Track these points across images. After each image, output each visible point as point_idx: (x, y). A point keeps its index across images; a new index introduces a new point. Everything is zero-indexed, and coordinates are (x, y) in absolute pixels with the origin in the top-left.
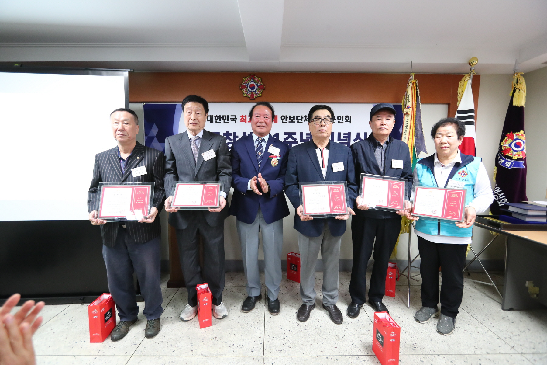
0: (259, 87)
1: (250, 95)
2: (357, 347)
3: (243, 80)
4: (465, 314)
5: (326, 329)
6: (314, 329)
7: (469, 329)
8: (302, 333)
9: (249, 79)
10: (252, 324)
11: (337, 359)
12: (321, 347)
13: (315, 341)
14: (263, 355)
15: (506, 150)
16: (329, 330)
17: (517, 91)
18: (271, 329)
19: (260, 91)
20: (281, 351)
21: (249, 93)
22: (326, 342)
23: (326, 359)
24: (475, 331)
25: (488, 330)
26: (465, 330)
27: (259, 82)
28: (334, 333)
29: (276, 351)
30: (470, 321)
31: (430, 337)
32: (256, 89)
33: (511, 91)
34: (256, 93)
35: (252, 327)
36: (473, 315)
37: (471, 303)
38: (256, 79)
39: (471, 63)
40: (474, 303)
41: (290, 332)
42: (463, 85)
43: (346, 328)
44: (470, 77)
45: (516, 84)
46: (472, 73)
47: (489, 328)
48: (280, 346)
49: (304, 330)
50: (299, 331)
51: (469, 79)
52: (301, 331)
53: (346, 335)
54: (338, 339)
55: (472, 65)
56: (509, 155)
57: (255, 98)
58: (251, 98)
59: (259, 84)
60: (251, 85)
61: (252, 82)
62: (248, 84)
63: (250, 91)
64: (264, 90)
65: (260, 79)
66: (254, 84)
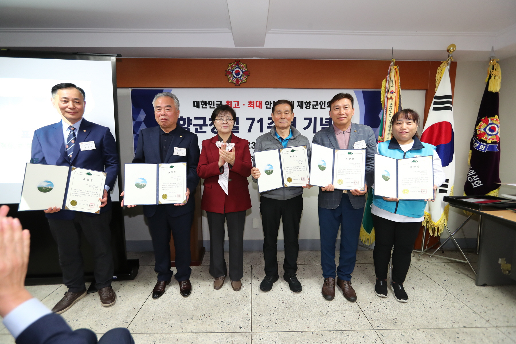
0: (245, 73)
1: (235, 81)
2: (341, 323)
3: (229, 66)
4: (441, 290)
5: (311, 306)
6: (299, 306)
7: (446, 304)
8: (288, 309)
9: (234, 65)
10: (239, 301)
11: (322, 334)
12: (307, 323)
13: (300, 318)
14: (250, 331)
15: (480, 134)
16: (313, 306)
17: (493, 77)
18: (258, 306)
19: (244, 77)
20: (268, 327)
21: (234, 79)
22: (310, 318)
23: (312, 334)
24: (451, 306)
25: (464, 304)
26: (442, 305)
27: (244, 68)
28: (318, 309)
29: (263, 327)
30: (446, 296)
31: (409, 312)
32: (242, 75)
33: (487, 77)
34: (241, 79)
35: (239, 304)
36: (449, 290)
37: (447, 279)
38: (241, 65)
39: (449, 50)
40: (449, 279)
41: (276, 309)
42: (441, 72)
43: (330, 304)
44: (448, 64)
45: (492, 71)
46: (450, 59)
47: (465, 303)
48: (267, 322)
49: (289, 306)
50: (285, 307)
51: (447, 66)
52: (287, 308)
53: (330, 311)
54: (322, 315)
55: (450, 52)
56: (483, 138)
57: (240, 84)
58: (236, 84)
59: (244, 70)
60: (236, 71)
61: (237, 68)
62: (233, 70)
63: (236, 77)
64: (248, 76)
65: (245, 65)
66: (240, 70)
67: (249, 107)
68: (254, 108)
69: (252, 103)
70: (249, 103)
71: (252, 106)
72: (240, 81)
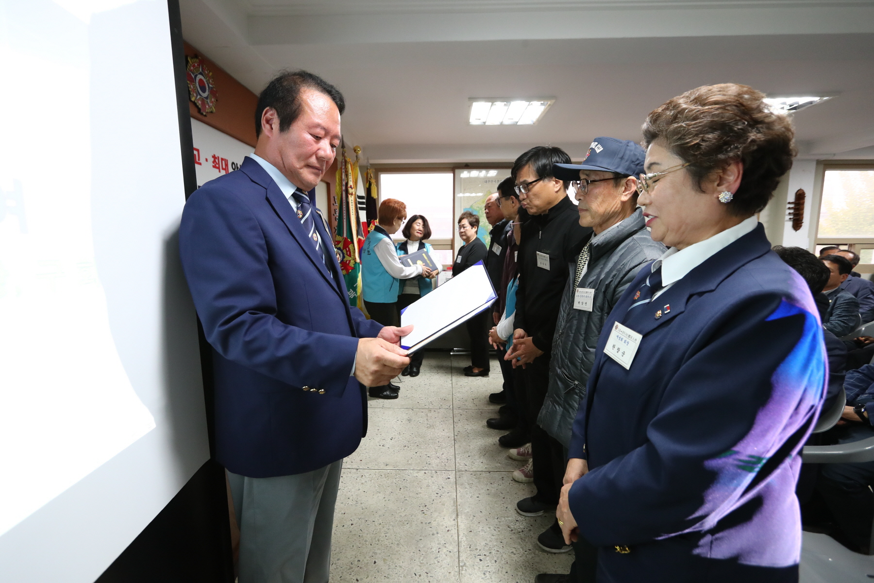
0: (212, 92)
3: (188, 62)
19: (212, 102)
32: (208, 95)
38: (206, 72)
45: (370, 178)
51: (358, 167)
55: (357, 153)
57: (207, 112)
58: (202, 111)
59: (210, 86)
60: (201, 80)
61: (201, 74)
62: (196, 76)
63: (200, 95)
64: (217, 100)
65: (211, 74)
66: (205, 80)
67: (214, 167)
69: (217, 161)
70: (213, 159)
71: (217, 166)
72: (207, 107)
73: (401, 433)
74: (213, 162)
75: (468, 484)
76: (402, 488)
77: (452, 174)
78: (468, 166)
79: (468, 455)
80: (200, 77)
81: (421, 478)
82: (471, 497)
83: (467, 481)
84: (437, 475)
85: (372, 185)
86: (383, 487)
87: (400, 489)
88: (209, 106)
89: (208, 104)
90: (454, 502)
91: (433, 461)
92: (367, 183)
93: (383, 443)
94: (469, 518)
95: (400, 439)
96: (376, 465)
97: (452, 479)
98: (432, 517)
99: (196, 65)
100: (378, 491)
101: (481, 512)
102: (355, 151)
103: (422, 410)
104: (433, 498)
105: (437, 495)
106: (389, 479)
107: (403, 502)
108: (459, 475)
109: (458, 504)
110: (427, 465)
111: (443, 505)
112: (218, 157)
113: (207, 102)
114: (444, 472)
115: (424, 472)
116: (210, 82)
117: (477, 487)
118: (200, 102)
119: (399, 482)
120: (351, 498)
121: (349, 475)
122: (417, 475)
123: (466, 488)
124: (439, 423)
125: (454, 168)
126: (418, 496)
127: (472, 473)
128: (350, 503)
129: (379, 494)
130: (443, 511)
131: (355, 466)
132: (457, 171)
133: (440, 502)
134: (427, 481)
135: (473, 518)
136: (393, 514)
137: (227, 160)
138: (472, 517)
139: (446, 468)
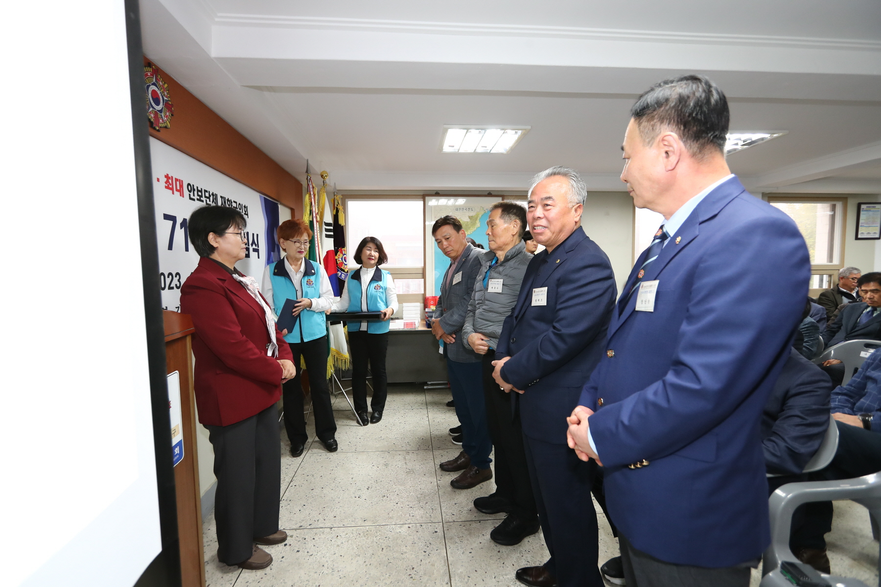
0: (167, 106)
15: (340, 263)
19: (167, 116)
27: (166, 94)
32: (163, 108)
38: (161, 83)
45: (338, 205)
55: (324, 178)
56: (342, 268)
57: (161, 127)
58: (154, 126)
59: (165, 98)
60: (154, 91)
61: (154, 84)
62: (148, 87)
63: (153, 108)
64: (172, 115)
65: (166, 86)
66: (159, 92)
67: (166, 187)
68: (173, 193)
69: (170, 181)
70: (165, 179)
71: (171, 186)
72: (161, 121)
73: (378, 481)
74: (166, 183)
75: (458, 537)
76: (385, 548)
77: (422, 202)
78: (437, 194)
79: (454, 503)
80: (153, 88)
81: (405, 534)
82: (463, 553)
83: (456, 534)
84: (423, 528)
85: (340, 212)
86: (363, 548)
87: (383, 549)
88: (163, 120)
89: (162, 118)
90: (445, 562)
91: (417, 512)
92: (334, 209)
93: (359, 494)
94: (464, 579)
95: (378, 488)
96: (352, 521)
97: (440, 533)
98: (421, 582)
99: (149, 74)
100: (357, 553)
101: (476, 571)
102: (322, 176)
103: (400, 453)
104: (421, 557)
105: (424, 553)
106: (369, 538)
107: (387, 566)
108: (447, 527)
109: (449, 563)
110: (410, 517)
111: (433, 565)
112: (172, 177)
113: (161, 115)
114: (430, 524)
115: (407, 526)
116: (164, 95)
117: (468, 540)
118: (152, 115)
119: (381, 541)
120: (326, 565)
121: (323, 536)
122: (400, 530)
123: (456, 543)
124: (418, 466)
125: (424, 195)
126: (404, 556)
127: (460, 523)
128: (326, 572)
129: (358, 557)
130: (433, 574)
131: (329, 525)
132: (427, 198)
133: (429, 562)
134: (412, 537)
135: (468, 580)
136: (377, 582)
137: (182, 181)
138: (467, 578)
139: (432, 520)
